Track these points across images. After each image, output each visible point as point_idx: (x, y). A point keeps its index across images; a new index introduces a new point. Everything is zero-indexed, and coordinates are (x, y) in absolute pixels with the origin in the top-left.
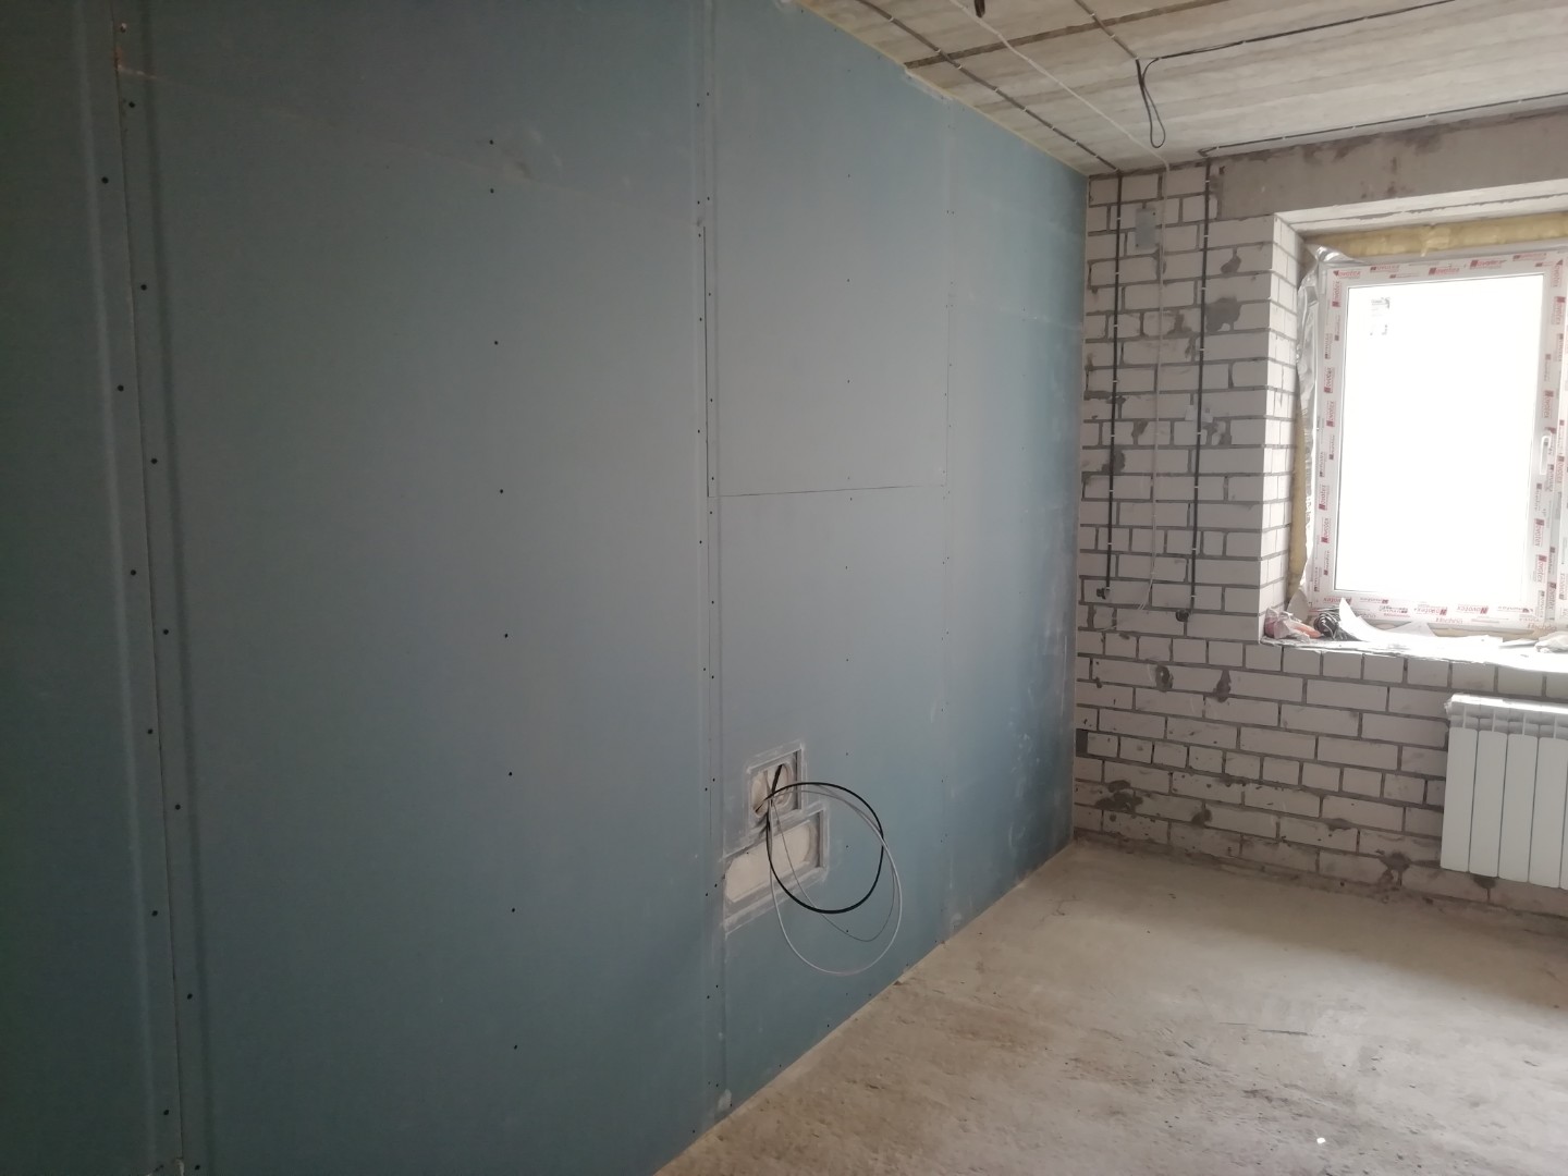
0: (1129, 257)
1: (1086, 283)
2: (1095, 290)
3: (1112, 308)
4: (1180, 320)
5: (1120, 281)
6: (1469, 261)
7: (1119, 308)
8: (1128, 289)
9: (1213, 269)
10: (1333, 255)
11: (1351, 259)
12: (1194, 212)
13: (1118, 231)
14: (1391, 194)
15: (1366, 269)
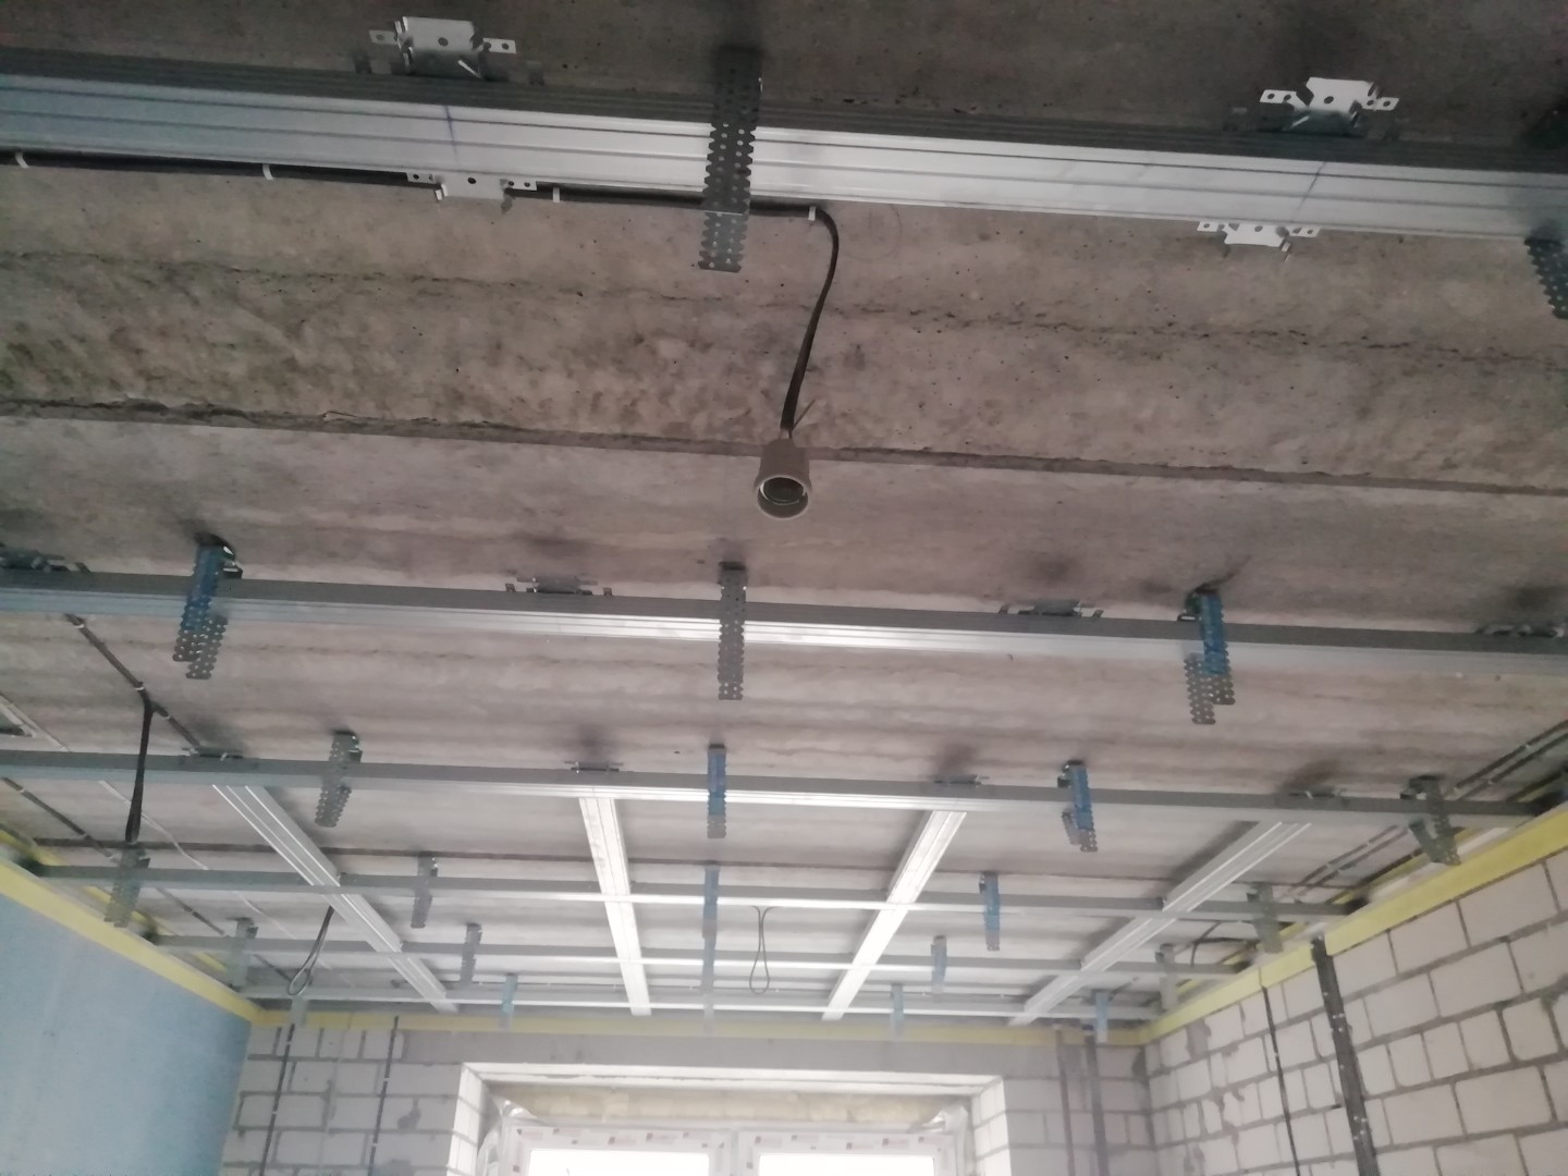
0: (292, 1093)
1: (232, 1123)
2: (242, 1131)
3: (259, 1159)
6: (644, 1133)
8: (285, 1135)
9: (389, 1122)
10: (517, 1111)
11: (535, 1117)
12: (377, 1047)
13: (285, 1059)
14: (579, 1058)
15: (548, 1131)
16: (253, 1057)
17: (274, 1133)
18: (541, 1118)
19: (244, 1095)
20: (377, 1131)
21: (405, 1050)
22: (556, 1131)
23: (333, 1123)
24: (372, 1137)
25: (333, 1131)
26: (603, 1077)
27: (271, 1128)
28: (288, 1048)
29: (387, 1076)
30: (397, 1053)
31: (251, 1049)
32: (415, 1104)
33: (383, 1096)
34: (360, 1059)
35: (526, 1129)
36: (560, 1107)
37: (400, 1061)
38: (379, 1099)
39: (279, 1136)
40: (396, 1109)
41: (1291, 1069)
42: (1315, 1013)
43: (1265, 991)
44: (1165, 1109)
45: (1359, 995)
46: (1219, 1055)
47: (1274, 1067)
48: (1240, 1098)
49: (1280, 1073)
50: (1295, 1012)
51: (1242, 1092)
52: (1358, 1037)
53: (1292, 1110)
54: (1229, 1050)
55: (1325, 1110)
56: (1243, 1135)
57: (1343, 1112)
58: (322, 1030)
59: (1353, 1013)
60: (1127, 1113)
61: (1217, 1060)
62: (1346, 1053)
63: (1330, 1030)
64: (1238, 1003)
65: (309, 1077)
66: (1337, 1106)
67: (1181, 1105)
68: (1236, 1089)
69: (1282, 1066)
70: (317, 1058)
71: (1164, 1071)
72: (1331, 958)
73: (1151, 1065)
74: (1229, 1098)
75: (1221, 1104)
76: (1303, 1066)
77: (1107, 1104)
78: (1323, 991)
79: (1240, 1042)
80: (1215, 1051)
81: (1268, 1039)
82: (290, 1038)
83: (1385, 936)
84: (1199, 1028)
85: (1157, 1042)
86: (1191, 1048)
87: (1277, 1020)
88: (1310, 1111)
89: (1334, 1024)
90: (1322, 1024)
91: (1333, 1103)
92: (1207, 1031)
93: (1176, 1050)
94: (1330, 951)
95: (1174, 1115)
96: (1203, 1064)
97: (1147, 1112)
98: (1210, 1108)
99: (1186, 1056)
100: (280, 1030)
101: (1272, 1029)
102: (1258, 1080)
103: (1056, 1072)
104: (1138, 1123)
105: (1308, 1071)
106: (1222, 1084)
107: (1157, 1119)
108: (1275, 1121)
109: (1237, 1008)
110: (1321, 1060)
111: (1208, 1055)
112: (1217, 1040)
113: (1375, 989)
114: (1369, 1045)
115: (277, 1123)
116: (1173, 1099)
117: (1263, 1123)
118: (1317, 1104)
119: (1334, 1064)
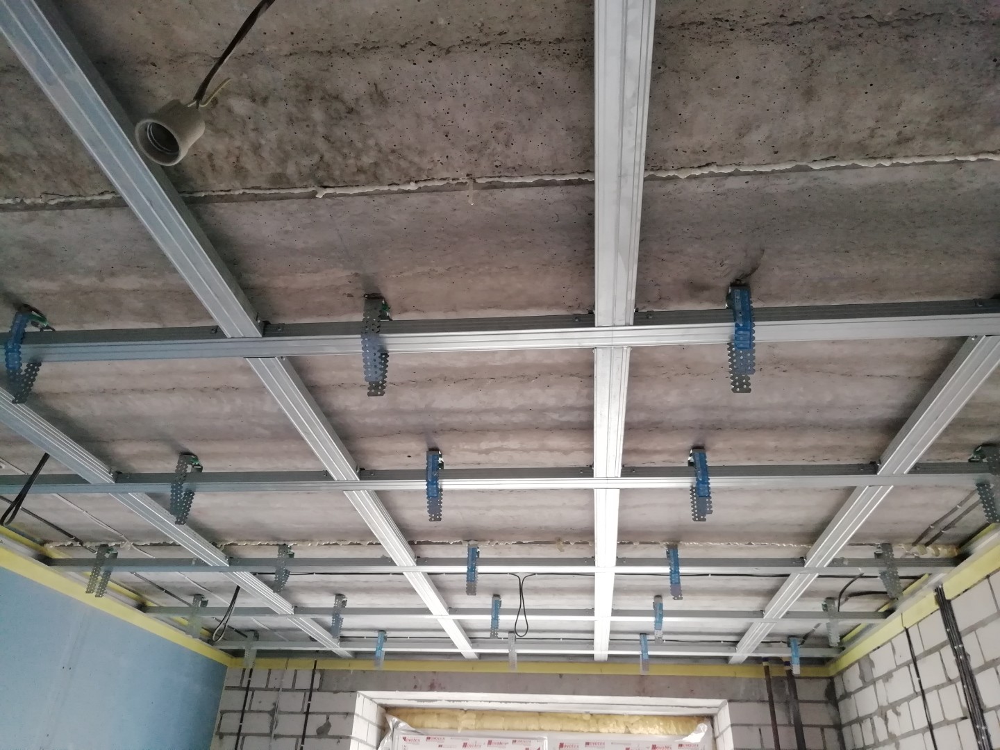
0: (253, 711)
2: (221, 736)
8: (247, 738)
9: (311, 730)
10: (402, 724)
11: (414, 729)
12: (303, 682)
13: (247, 689)
14: (432, 688)
15: (423, 738)
16: (228, 688)
17: (241, 737)
18: (418, 730)
19: (223, 712)
20: (304, 736)
21: (321, 684)
22: (429, 738)
23: (275, 732)
24: (300, 740)
25: (276, 736)
26: (454, 701)
27: (239, 734)
28: (249, 681)
29: (310, 700)
30: (316, 685)
31: (227, 683)
32: (328, 719)
33: (307, 713)
34: (293, 689)
35: (408, 737)
36: (431, 722)
37: (318, 690)
38: (304, 715)
39: (243, 739)
40: (316, 722)
41: (930, 690)
42: (942, 645)
43: (907, 630)
44: (850, 723)
45: (972, 629)
46: (881, 681)
47: (918, 689)
48: (898, 714)
49: (923, 693)
50: (928, 647)
51: (899, 709)
52: (975, 663)
53: (934, 722)
54: (888, 677)
55: (955, 722)
56: (902, 742)
57: (968, 721)
58: (270, 670)
59: (969, 643)
60: (822, 728)
61: (880, 684)
62: (967, 676)
63: (954, 658)
64: (890, 641)
65: (263, 701)
66: (965, 718)
67: (859, 721)
68: (894, 706)
69: (924, 688)
70: (267, 689)
71: (847, 695)
72: (949, 601)
73: (839, 692)
74: (890, 714)
75: (886, 719)
76: (938, 687)
77: (805, 720)
78: (946, 627)
79: (895, 670)
80: (878, 678)
81: (912, 666)
82: (250, 677)
83: (986, 580)
84: (866, 662)
85: (841, 673)
86: (862, 677)
87: (917, 652)
88: (946, 722)
89: (956, 653)
90: (948, 652)
91: (962, 715)
92: (872, 664)
93: (853, 679)
94: (948, 597)
95: (856, 727)
96: (872, 687)
97: (838, 727)
98: (879, 721)
99: (859, 684)
100: (244, 670)
101: (914, 660)
102: (908, 699)
103: (767, 698)
104: (831, 734)
105: (941, 691)
106: (885, 704)
107: (845, 730)
108: (923, 731)
109: (890, 643)
110: (950, 681)
111: (874, 682)
112: (879, 671)
113: (983, 624)
114: (983, 668)
115: (243, 731)
116: (854, 717)
117: (914, 732)
118: (950, 717)
119: (959, 684)
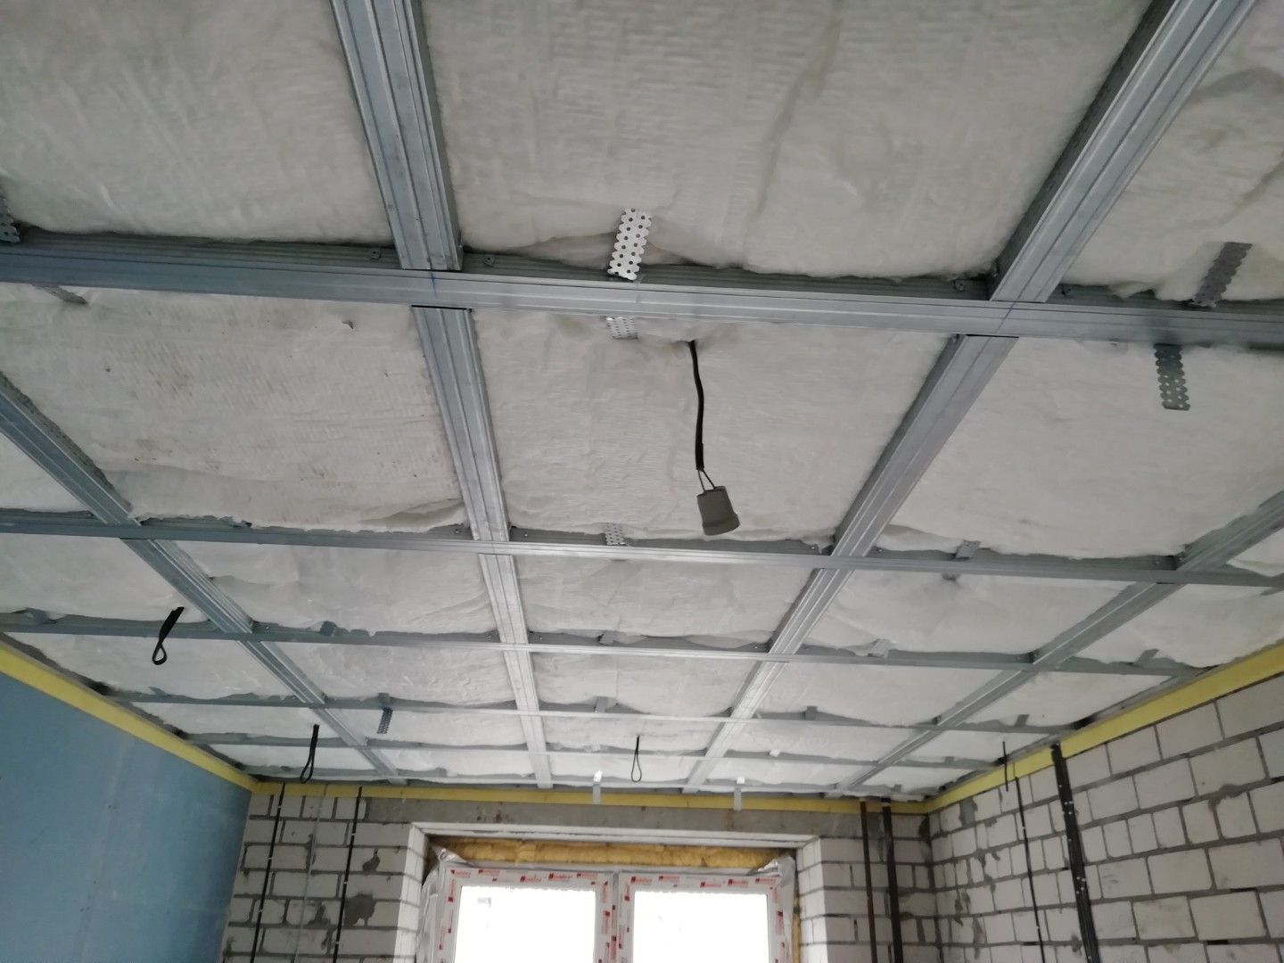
0: (284, 844)
1: (239, 865)
2: (247, 872)
3: (260, 892)
4: (321, 910)
5: (272, 867)
6: (548, 874)
7: (267, 892)
8: (278, 875)
9: (356, 865)
10: (452, 856)
11: (464, 861)
12: (346, 810)
13: (277, 818)
14: (498, 820)
15: (475, 871)
16: (253, 817)
17: (271, 874)
18: (469, 862)
19: (248, 845)
20: (347, 872)
21: (367, 815)
22: (481, 871)
23: (313, 867)
24: (343, 877)
25: (315, 873)
26: (517, 832)
27: (268, 870)
28: (279, 811)
29: (354, 831)
30: (361, 815)
31: (252, 811)
32: (376, 853)
33: (351, 847)
34: (333, 819)
35: (458, 870)
36: (483, 854)
37: (364, 821)
38: (347, 850)
39: (274, 874)
40: (361, 856)
41: (1034, 839)
42: (1052, 799)
43: (1017, 780)
44: (944, 862)
45: (1084, 788)
46: (983, 825)
47: (1022, 837)
48: (997, 858)
49: (1026, 841)
50: (1040, 797)
51: (1000, 854)
52: (1082, 819)
53: (1034, 869)
54: (990, 822)
55: (1056, 871)
56: (998, 885)
57: (1069, 874)
58: (304, 797)
59: (1079, 801)
60: (913, 865)
61: (981, 828)
62: (1073, 832)
63: (1063, 813)
64: (997, 787)
65: (297, 832)
66: (1065, 869)
67: (954, 860)
68: (994, 851)
69: (1028, 837)
70: (301, 818)
71: (943, 834)
72: (1065, 759)
73: (934, 829)
74: (989, 857)
75: (983, 863)
76: (1043, 838)
77: (899, 857)
78: (1059, 784)
79: (1000, 816)
80: (980, 822)
81: (1018, 815)
82: (280, 803)
83: (1104, 747)
84: (968, 804)
85: (938, 812)
86: (962, 818)
87: (1025, 803)
88: (1046, 871)
89: (1065, 809)
90: (1057, 807)
91: (1063, 865)
92: (975, 807)
93: (952, 819)
94: (1065, 755)
95: (949, 867)
96: (971, 831)
97: (930, 864)
98: (975, 863)
99: (959, 824)
100: (272, 797)
102: (1010, 845)
103: (860, 834)
104: (922, 873)
105: (1046, 842)
107: (937, 869)
108: (1022, 877)
109: (997, 790)
110: (1056, 834)
113: (1096, 785)
114: (1089, 826)
116: (948, 856)
117: (1013, 877)
118: (1051, 866)
119: (1065, 837)
